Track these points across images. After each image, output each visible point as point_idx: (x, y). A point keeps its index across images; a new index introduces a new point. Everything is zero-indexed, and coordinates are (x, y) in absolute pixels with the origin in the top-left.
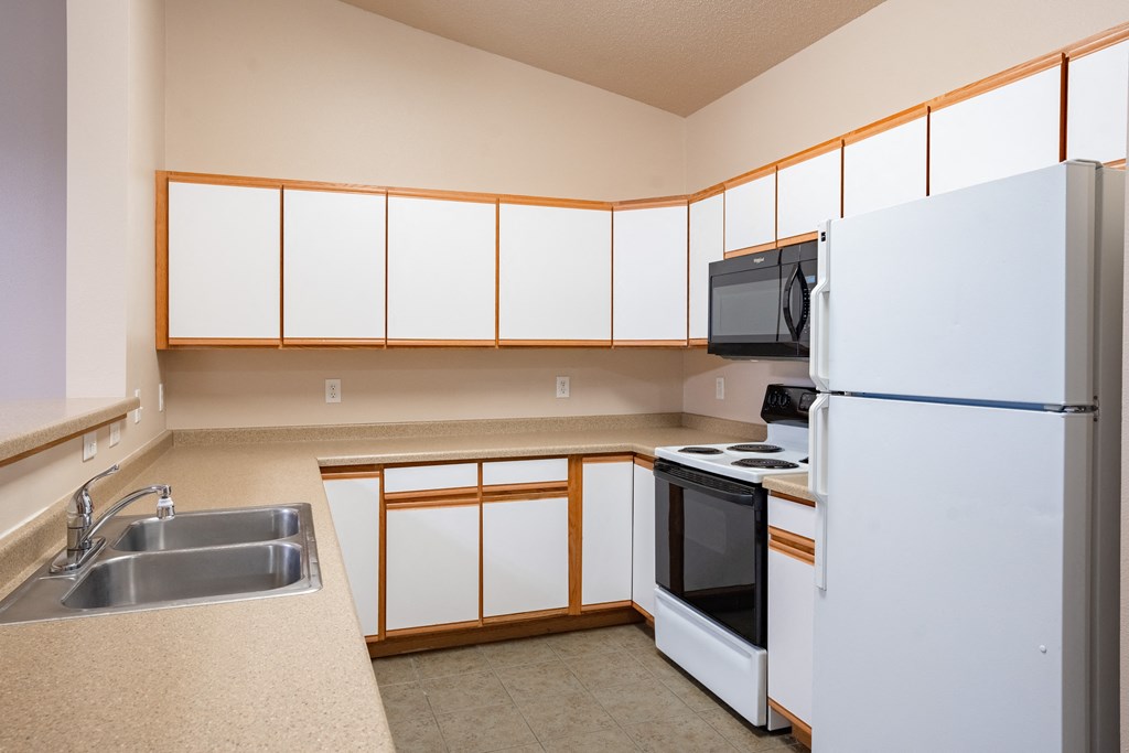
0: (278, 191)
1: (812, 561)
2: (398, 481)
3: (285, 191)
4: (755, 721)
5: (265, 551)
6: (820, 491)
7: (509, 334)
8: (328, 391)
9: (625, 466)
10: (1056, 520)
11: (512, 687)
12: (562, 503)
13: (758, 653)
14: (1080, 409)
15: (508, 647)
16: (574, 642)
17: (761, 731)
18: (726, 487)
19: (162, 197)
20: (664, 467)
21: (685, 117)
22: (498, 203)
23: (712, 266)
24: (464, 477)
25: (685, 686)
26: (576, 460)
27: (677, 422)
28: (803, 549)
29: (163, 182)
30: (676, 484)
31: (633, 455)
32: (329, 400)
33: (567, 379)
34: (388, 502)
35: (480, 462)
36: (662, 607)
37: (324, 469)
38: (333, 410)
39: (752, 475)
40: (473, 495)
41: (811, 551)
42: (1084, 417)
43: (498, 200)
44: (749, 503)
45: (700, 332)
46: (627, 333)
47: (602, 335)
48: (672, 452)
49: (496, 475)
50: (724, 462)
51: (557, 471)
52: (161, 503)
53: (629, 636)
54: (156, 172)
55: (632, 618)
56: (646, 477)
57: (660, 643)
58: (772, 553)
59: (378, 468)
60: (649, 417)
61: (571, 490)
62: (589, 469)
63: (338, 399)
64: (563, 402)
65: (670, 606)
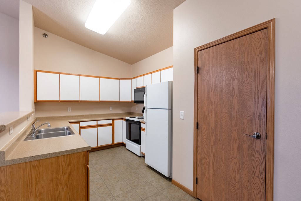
0: (59, 74)
1: (145, 131)
2: (82, 124)
3: (60, 74)
4: (139, 155)
5: (64, 132)
6: (146, 121)
7: (102, 100)
8: (68, 109)
9: (121, 121)
10: (167, 122)
11: (103, 156)
12: (111, 127)
13: (140, 146)
14: (170, 109)
15: (102, 151)
16: (113, 149)
17: (140, 157)
18: (135, 122)
19: (35, 75)
20: (127, 120)
21: (132, 65)
22: (100, 78)
23: (134, 89)
24: (94, 123)
25: (130, 153)
26: (113, 120)
27: (130, 114)
28: (144, 130)
29: (36, 72)
30: (129, 123)
31: (123, 119)
32: (69, 111)
33: (112, 107)
34: (81, 128)
35: (97, 121)
36: (127, 142)
37: (70, 123)
38: (69, 113)
39: (139, 120)
40: (96, 126)
41: (145, 130)
42: (171, 110)
43: (100, 77)
44: (138, 124)
45: (133, 100)
46: (122, 100)
47: (118, 100)
48: (128, 118)
49: (100, 123)
50: (136, 119)
51: (110, 122)
52: (48, 125)
53: (122, 147)
54: (34, 70)
55: (123, 145)
56: (124, 122)
57: (127, 148)
58: (141, 131)
59: (79, 122)
60: (126, 113)
61: (112, 125)
62: (115, 121)
63: (70, 111)
64: (111, 111)
65: (128, 141)
